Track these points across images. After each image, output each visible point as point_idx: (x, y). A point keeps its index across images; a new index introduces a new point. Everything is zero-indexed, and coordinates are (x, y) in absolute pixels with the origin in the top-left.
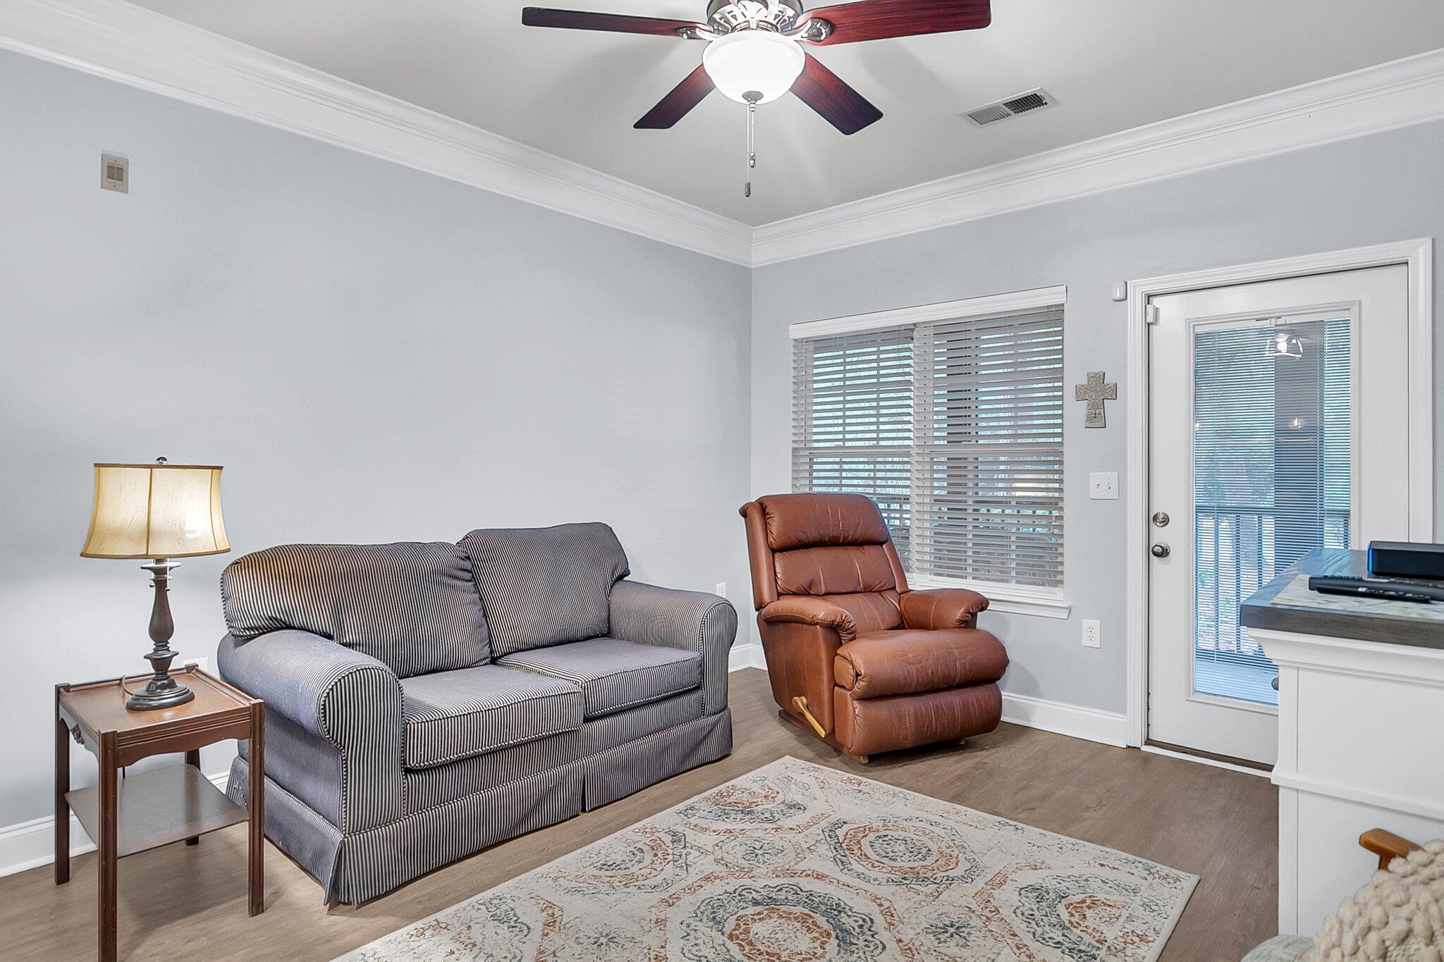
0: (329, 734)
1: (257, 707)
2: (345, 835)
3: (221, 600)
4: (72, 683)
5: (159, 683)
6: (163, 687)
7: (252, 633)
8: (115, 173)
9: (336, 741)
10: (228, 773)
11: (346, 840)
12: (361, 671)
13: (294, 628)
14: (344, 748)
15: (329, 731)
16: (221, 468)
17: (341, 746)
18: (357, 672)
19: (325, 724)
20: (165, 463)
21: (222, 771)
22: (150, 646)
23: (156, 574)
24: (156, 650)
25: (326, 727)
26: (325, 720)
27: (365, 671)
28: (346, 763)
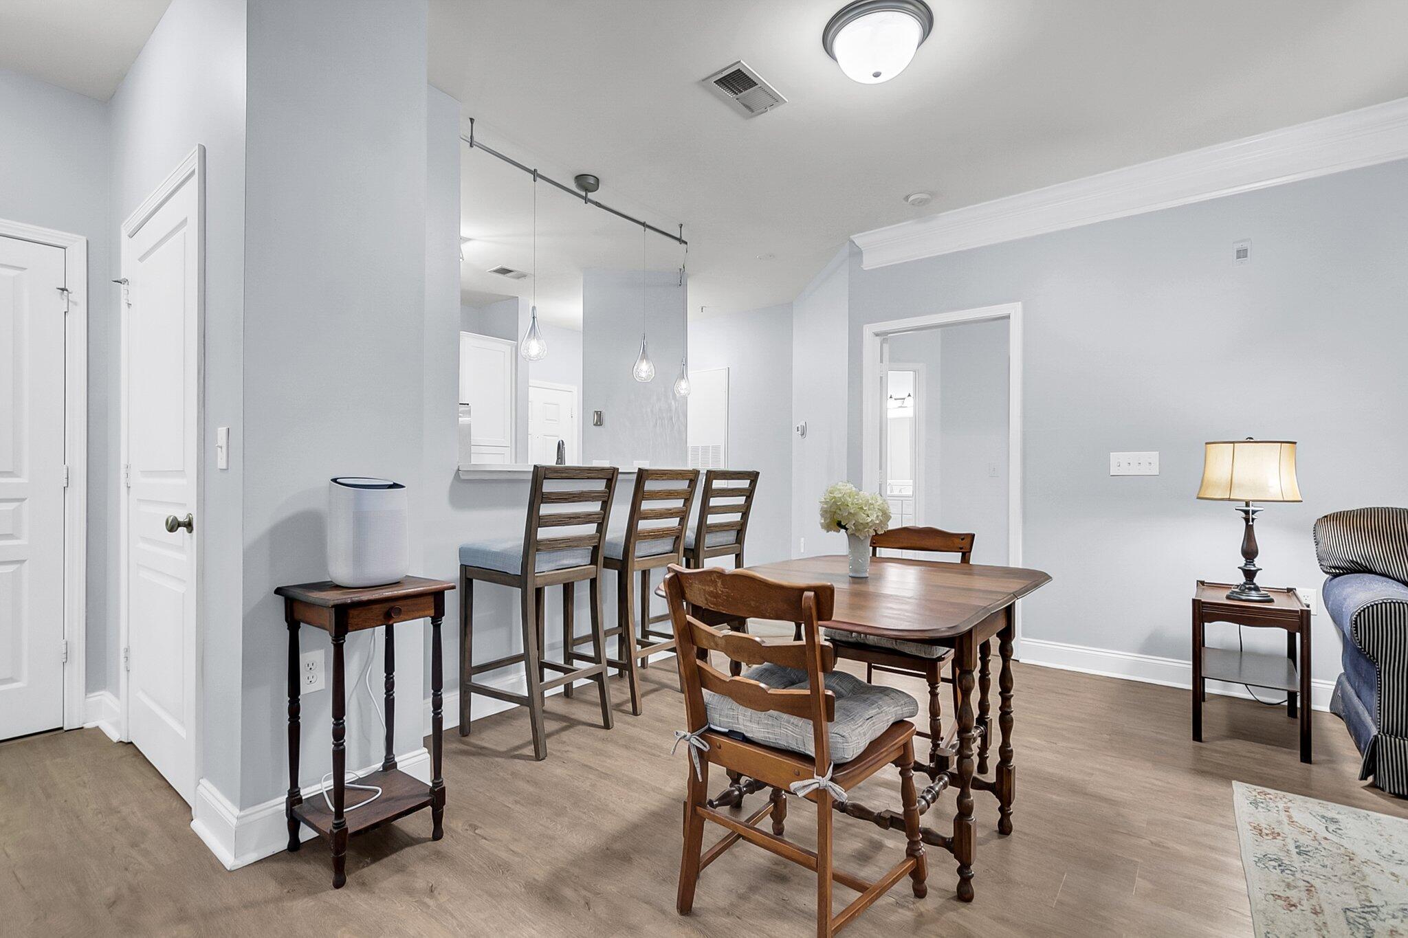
0: (1361, 645)
1: (1305, 612)
2: (1379, 732)
3: (1314, 544)
4: (1206, 581)
5: (1247, 586)
6: (1250, 589)
7: (1337, 571)
8: (1242, 254)
9: (1369, 653)
10: (1335, 683)
11: (1379, 736)
12: (1397, 604)
13: (1375, 573)
14: (1377, 661)
15: (1361, 642)
16: (1295, 443)
17: (1374, 658)
18: (1392, 604)
19: (1357, 636)
20: (1252, 440)
21: (1332, 680)
22: (1242, 561)
23: (1246, 514)
24: (1246, 565)
25: (1358, 639)
26: (1357, 633)
27: (1401, 604)
28: (1380, 675)
